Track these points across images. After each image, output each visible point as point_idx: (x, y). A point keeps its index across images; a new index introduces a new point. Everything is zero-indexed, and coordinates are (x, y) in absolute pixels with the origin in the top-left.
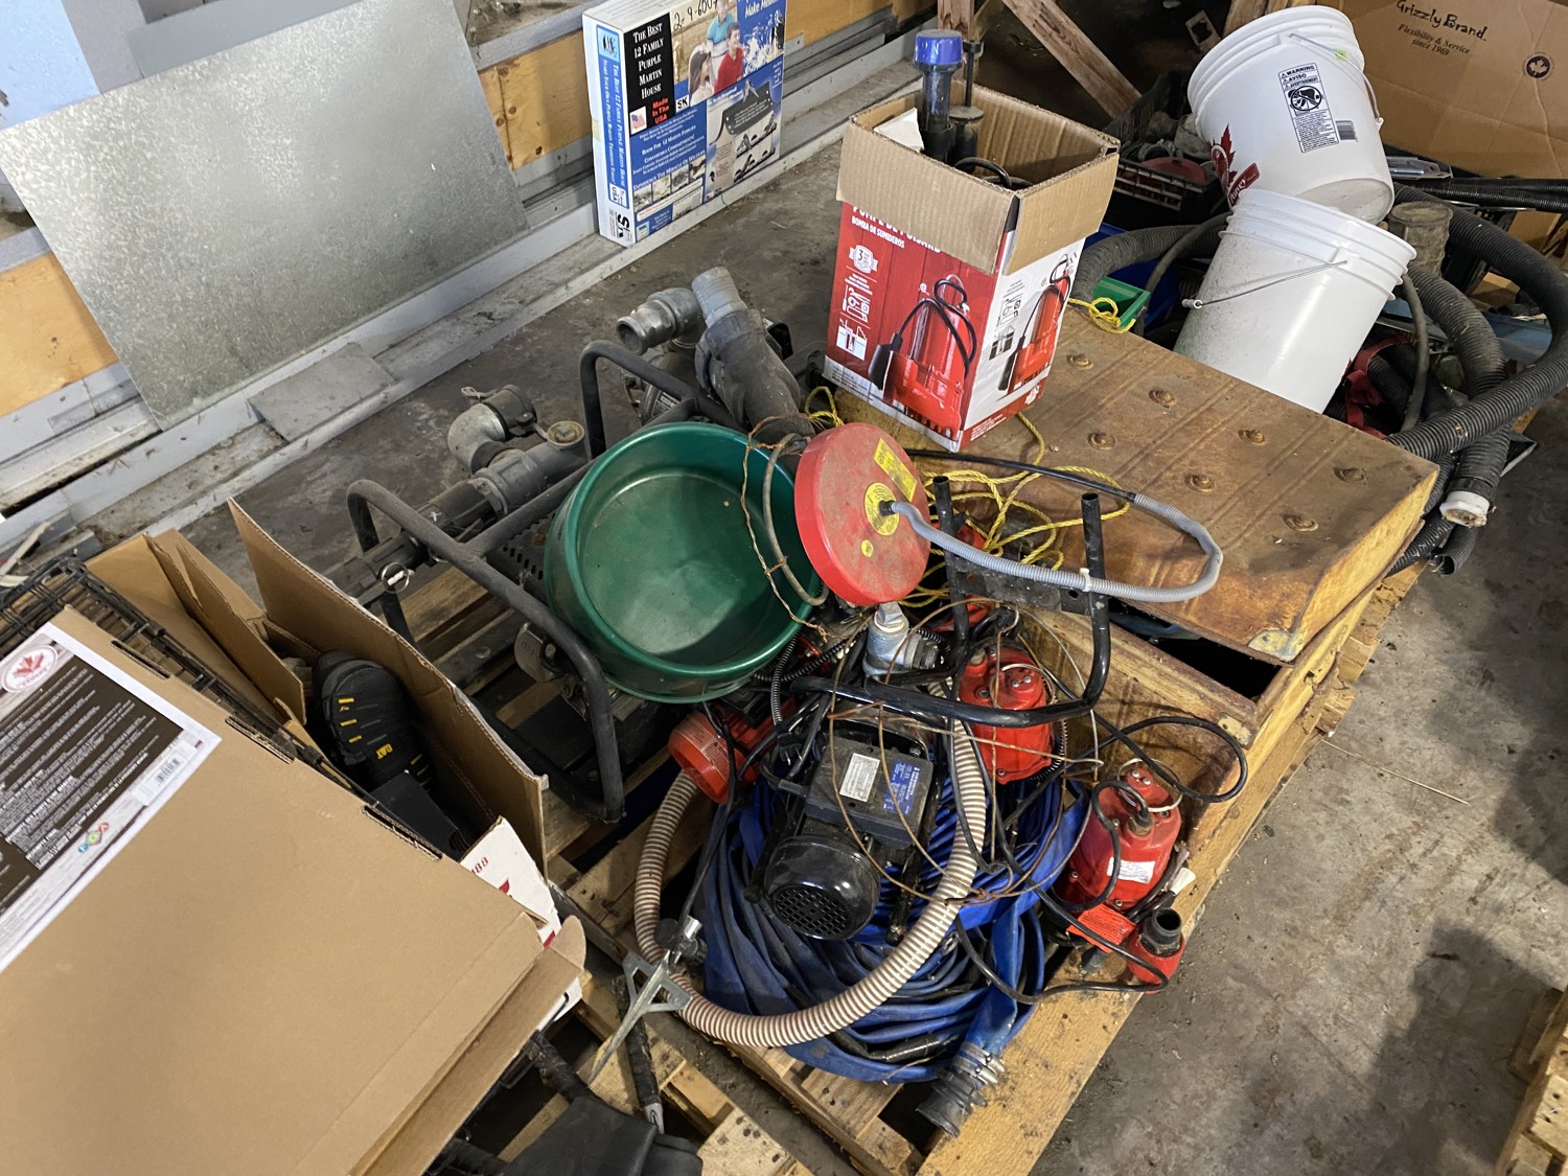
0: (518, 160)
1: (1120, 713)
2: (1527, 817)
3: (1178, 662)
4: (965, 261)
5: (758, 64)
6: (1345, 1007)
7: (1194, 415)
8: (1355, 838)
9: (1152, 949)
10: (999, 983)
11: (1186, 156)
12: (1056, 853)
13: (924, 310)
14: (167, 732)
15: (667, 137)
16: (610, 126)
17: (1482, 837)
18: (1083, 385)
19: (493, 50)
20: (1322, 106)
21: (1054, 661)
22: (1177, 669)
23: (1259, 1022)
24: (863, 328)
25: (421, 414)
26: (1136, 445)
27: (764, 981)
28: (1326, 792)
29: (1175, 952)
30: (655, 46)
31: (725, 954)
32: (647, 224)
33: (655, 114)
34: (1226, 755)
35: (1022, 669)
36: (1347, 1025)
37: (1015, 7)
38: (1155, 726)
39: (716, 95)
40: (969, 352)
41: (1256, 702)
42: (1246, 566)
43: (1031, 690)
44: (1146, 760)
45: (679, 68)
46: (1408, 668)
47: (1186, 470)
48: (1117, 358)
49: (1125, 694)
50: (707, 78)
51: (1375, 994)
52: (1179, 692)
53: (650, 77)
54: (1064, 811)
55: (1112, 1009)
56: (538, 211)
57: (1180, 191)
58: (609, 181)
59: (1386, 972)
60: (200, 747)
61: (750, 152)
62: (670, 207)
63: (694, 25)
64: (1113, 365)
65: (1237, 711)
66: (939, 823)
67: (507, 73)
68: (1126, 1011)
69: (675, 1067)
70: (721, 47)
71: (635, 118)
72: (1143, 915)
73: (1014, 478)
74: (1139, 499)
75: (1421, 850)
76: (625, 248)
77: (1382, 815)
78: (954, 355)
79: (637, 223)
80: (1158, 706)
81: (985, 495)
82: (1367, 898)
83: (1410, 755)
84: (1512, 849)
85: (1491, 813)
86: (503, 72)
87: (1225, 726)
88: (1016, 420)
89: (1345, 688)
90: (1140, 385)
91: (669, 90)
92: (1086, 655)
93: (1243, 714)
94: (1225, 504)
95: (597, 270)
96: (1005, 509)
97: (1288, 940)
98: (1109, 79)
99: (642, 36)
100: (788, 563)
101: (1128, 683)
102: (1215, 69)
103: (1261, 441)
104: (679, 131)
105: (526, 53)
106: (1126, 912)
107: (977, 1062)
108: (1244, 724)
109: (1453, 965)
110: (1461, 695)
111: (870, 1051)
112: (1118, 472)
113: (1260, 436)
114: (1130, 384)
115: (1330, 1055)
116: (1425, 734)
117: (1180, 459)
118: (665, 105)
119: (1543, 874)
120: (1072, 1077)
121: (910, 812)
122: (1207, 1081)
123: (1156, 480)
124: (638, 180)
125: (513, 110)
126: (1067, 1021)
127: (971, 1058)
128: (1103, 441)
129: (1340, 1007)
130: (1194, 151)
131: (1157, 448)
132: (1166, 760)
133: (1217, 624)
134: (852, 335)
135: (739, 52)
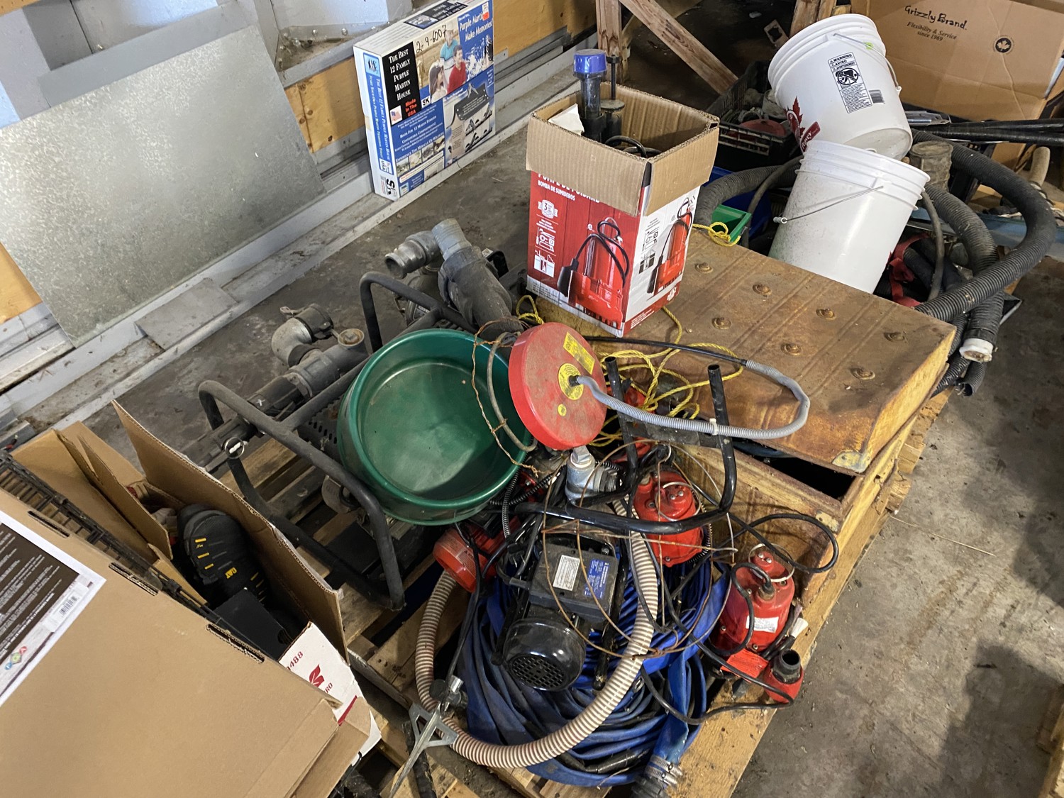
0: (316, 146)
1: (748, 511)
2: (1036, 562)
3: (785, 475)
4: (617, 208)
5: (477, 72)
6: (920, 708)
7: (785, 300)
8: (918, 585)
9: (781, 679)
10: (674, 712)
11: (771, 118)
12: (709, 615)
13: (592, 242)
14: (68, 576)
15: (417, 125)
16: (377, 120)
17: (1005, 578)
18: (707, 284)
19: (295, 73)
20: (859, 81)
21: (700, 477)
22: (785, 480)
23: (861, 722)
24: (551, 256)
25: (257, 324)
26: (746, 324)
27: (509, 720)
28: (896, 552)
29: (797, 680)
30: (404, 64)
31: (480, 701)
32: (407, 184)
33: (407, 110)
34: (823, 539)
35: (677, 486)
36: (922, 721)
37: (649, 24)
38: (773, 520)
39: (448, 95)
40: (624, 271)
41: (841, 501)
42: (826, 407)
43: (684, 501)
44: (768, 545)
45: (422, 78)
46: (946, 462)
47: (781, 340)
48: (730, 263)
49: (750, 498)
50: (442, 84)
51: (939, 696)
52: (787, 497)
53: (402, 86)
54: (713, 583)
55: (756, 722)
56: (332, 180)
57: (767, 142)
58: (379, 157)
59: (946, 680)
60: (91, 587)
61: (475, 132)
62: (422, 172)
63: (431, 48)
64: (727, 269)
65: (828, 508)
66: (626, 598)
67: (304, 88)
68: (766, 723)
69: (449, 785)
70: (450, 63)
71: (394, 114)
72: (774, 654)
73: (662, 353)
74: (750, 364)
75: (964, 591)
76: (393, 201)
77: (935, 567)
78: (615, 271)
79: (400, 185)
80: (773, 506)
81: (643, 366)
82: (929, 628)
83: (951, 524)
84: (1027, 586)
85: (1010, 561)
86: (302, 88)
87: (820, 519)
88: (662, 312)
89: (904, 480)
90: (747, 282)
91: (416, 92)
92: (722, 473)
93: (833, 510)
94: (809, 363)
95: (374, 218)
96: (657, 375)
97: (877, 662)
98: (717, 69)
99: (395, 58)
100: (507, 423)
101: (751, 491)
102: (785, 60)
103: (832, 316)
104: (425, 120)
105: (317, 73)
106: (761, 653)
107: (662, 769)
108: (833, 517)
109: (992, 672)
110: (984, 479)
111: (586, 766)
112: (734, 344)
113: (831, 313)
114: (739, 281)
115: (911, 743)
116: (961, 508)
117: (776, 333)
118: (414, 104)
119: (1050, 603)
120: (730, 774)
121: (604, 596)
122: (827, 767)
123: (760, 349)
124: (398, 155)
125: (311, 113)
126: (725, 733)
127: (658, 767)
128: (722, 324)
129: (916, 708)
130: (776, 114)
131: (761, 325)
132: (781, 543)
133: (809, 449)
134: (545, 260)
135: (462, 65)
